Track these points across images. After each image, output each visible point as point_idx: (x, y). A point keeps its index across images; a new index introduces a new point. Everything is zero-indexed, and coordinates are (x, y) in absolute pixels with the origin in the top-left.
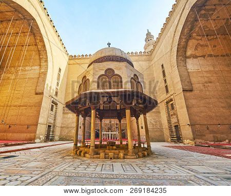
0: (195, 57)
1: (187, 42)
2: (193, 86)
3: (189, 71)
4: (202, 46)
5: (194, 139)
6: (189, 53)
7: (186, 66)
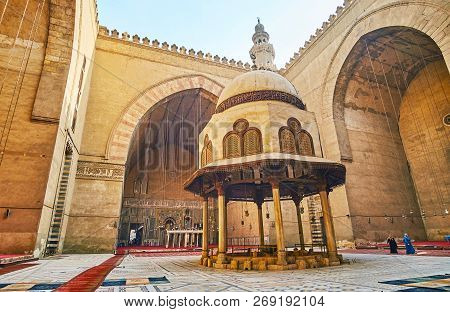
0: (355, 108)
1: (347, 82)
2: (353, 153)
3: (348, 127)
4: (363, 93)
5: (355, 238)
6: (348, 99)
7: (343, 119)
